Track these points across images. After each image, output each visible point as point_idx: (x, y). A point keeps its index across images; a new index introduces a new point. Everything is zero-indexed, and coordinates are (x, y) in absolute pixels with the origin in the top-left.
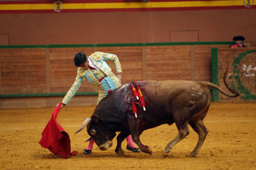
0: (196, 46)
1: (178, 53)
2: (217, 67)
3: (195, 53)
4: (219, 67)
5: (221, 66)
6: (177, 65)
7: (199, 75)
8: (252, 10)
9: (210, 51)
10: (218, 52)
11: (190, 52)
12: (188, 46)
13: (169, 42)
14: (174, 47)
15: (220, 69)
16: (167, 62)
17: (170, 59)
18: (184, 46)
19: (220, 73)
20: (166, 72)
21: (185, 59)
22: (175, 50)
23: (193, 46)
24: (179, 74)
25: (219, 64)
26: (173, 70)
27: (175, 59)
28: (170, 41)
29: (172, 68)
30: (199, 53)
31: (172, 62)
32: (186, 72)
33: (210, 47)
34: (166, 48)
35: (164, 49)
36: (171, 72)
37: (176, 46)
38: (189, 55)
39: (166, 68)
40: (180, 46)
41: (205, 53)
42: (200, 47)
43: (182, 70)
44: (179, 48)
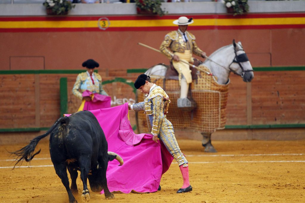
0: (41, 75)
1: (20, 83)
2: (67, 100)
3: (41, 84)
4: (69, 101)
5: (71, 99)
6: (18, 98)
7: (44, 110)
8: (109, 33)
9: (59, 81)
10: (68, 83)
11: (34, 83)
12: (31, 75)
13: (8, 69)
14: (15, 76)
15: (70, 103)
16: (6, 94)
17: (9, 91)
18: (27, 75)
19: (70, 108)
20: (5, 107)
21: (28, 91)
22: (15, 80)
23: (37, 76)
24: (21, 109)
25: (69, 97)
26: (13, 104)
27: (16, 91)
28: (10, 69)
29: (11, 101)
30: (45, 84)
31: (12, 94)
32: (29, 107)
33: (58, 77)
34: (4, 78)
35: (2, 79)
36: (11, 107)
37: (17, 75)
38: (33, 87)
39: (5, 101)
40: (22, 75)
41: (53, 84)
42: (46, 76)
43: (24, 103)
44: (21, 77)
